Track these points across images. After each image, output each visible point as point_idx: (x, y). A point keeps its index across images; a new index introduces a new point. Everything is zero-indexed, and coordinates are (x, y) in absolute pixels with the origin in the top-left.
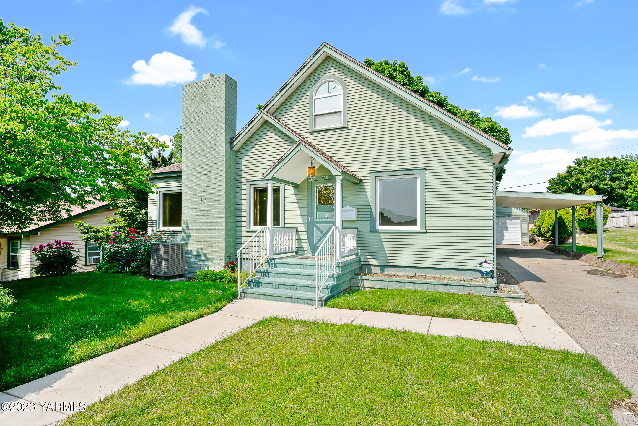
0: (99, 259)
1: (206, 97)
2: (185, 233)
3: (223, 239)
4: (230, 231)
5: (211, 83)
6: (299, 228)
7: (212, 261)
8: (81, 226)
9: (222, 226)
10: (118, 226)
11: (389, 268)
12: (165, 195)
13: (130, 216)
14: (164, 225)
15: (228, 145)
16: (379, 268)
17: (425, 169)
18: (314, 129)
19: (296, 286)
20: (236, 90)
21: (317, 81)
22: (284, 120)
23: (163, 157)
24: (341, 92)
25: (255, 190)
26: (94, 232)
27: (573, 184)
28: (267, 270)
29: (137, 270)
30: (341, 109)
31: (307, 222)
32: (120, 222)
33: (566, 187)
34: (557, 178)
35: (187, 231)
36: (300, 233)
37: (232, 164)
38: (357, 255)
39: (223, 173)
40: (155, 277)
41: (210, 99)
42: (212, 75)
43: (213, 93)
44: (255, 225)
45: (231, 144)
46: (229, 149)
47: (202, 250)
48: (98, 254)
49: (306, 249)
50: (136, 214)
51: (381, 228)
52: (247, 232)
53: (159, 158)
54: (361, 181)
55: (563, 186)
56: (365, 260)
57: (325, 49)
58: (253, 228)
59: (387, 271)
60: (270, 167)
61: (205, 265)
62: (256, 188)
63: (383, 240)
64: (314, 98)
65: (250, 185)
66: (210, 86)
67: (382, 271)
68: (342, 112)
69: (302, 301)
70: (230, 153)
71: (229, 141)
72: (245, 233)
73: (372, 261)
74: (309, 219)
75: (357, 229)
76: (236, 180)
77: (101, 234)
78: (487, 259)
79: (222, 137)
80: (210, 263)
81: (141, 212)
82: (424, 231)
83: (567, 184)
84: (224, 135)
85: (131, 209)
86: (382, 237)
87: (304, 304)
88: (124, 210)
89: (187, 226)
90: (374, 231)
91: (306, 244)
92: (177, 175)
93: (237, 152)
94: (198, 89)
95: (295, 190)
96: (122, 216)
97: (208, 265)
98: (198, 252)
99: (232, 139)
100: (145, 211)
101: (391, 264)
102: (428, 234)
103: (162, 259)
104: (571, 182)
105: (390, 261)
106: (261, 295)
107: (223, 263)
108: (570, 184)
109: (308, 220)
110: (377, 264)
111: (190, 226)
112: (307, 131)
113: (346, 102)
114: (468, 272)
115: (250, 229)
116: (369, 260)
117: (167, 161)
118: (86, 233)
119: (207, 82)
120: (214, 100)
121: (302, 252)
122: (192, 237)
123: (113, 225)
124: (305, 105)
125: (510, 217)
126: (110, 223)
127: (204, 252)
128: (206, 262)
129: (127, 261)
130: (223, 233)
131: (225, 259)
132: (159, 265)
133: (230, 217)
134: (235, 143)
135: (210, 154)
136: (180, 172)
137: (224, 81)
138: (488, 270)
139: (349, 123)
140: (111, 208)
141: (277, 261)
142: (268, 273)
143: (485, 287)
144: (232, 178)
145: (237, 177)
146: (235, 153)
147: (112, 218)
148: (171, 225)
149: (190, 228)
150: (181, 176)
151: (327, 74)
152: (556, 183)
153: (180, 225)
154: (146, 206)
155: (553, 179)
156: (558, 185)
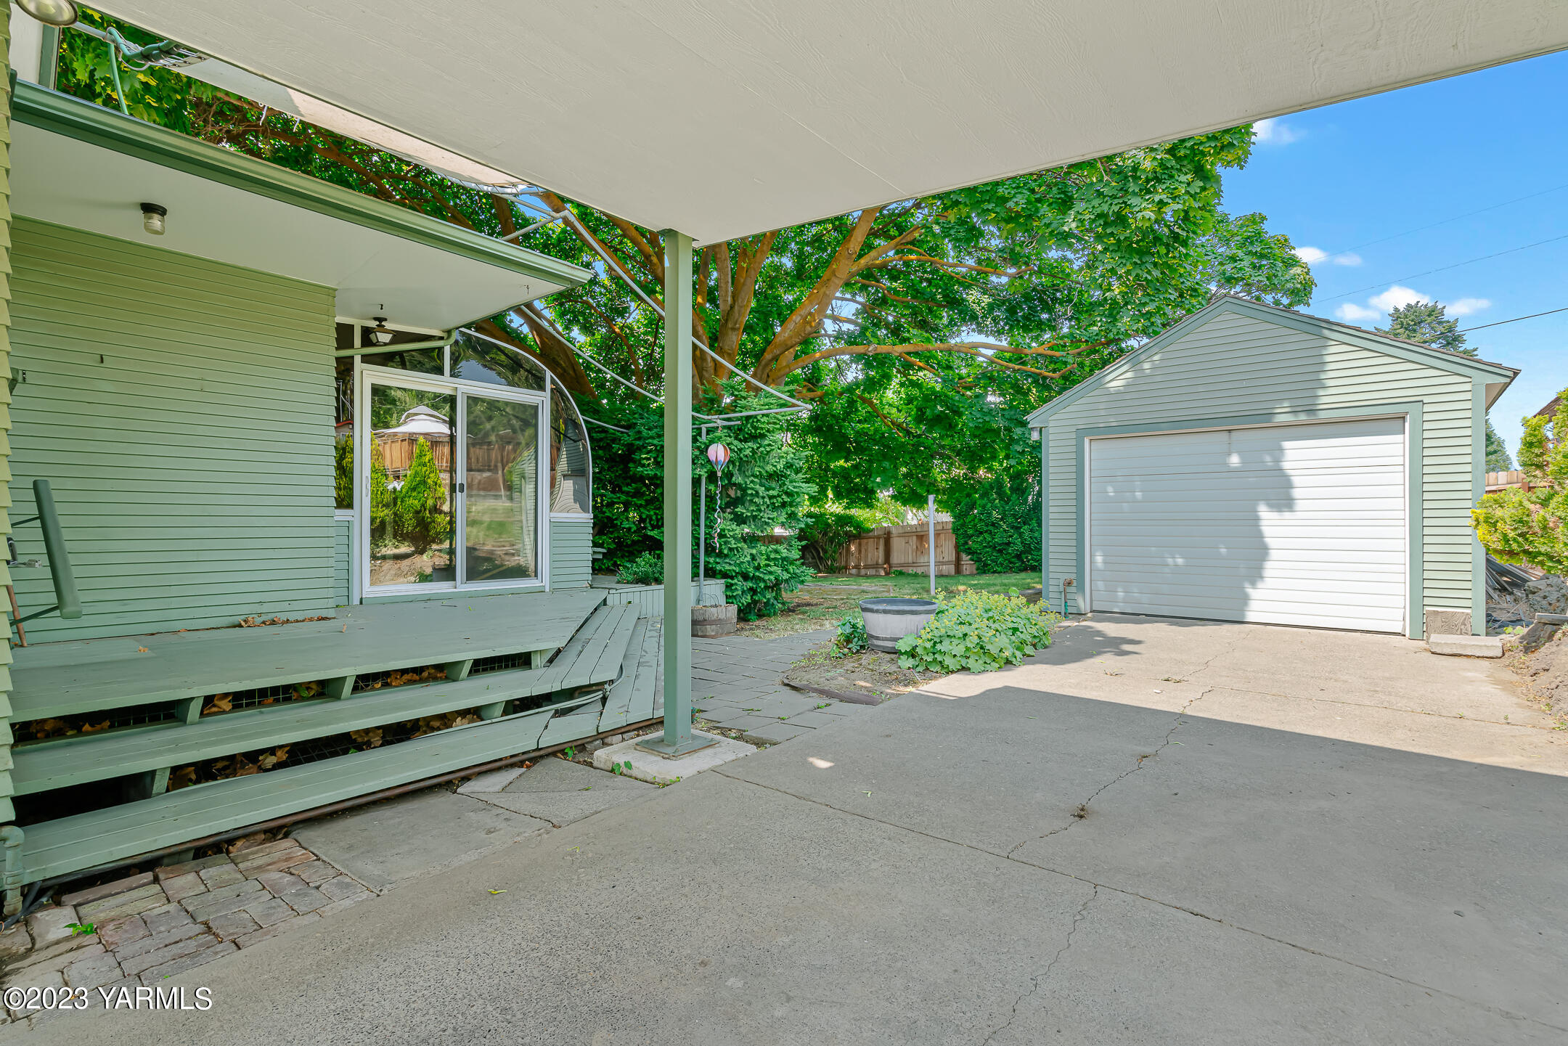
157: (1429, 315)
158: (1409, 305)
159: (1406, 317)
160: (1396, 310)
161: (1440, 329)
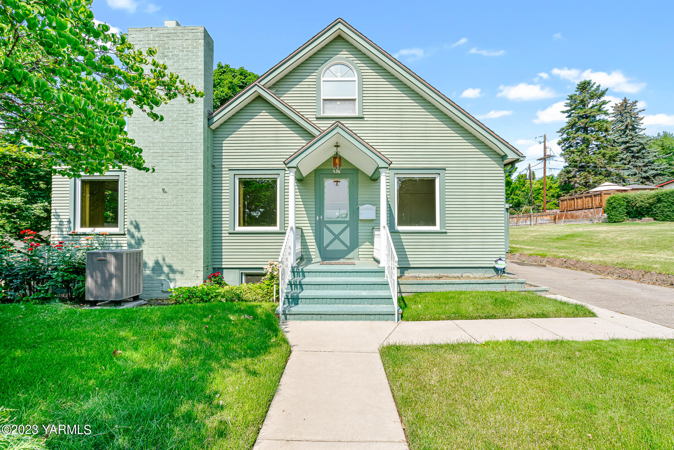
1: (172, 52)
2: (133, 236)
3: (201, 243)
4: (207, 234)
5: (180, 34)
6: (303, 228)
7: (182, 273)
9: (199, 227)
11: (410, 271)
12: (84, 183)
14: (83, 225)
15: (206, 120)
17: (445, 169)
18: (322, 115)
19: (352, 299)
20: (213, 51)
21: (327, 61)
24: (356, 78)
25: (240, 182)
28: (300, 282)
30: (356, 97)
31: (314, 222)
35: (136, 234)
36: (305, 234)
37: (209, 145)
39: (201, 156)
40: (93, 303)
41: (176, 55)
43: (183, 48)
44: (239, 225)
45: (209, 119)
46: (206, 125)
47: (164, 260)
49: (314, 253)
51: (400, 228)
52: (230, 233)
57: (340, 26)
58: (239, 229)
59: (407, 274)
60: (296, 151)
61: (169, 279)
62: (242, 179)
63: (403, 240)
64: (322, 79)
65: (235, 175)
66: (178, 38)
67: (402, 273)
68: (357, 101)
69: (372, 317)
70: (208, 131)
71: (208, 114)
72: (228, 235)
74: (318, 218)
76: (213, 167)
79: (199, 109)
80: (178, 276)
81: (34, 206)
82: (444, 231)
86: (402, 237)
87: (374, 320)
89: (137, 227)
90: (393, 231)
91: (314, 247)
93: (214, 131)
94: (157, 39)
95: (299, 184)
97: (175, 279)
98: (157, 263)
99: (211, 114)
100: (42, 204)
101: (412, 266)
102: (448, 234)
105: (411, 262)
106: (312, 314)
107: (201, 275)
109: (316, 219)
111: (141, 226)
112: (314, 116)
113: (361, 90)
114: (487, 269)
115: (234, 230)
119: (173, 31)
120: (186, 58)
121: (309, 257)
122: (146, 242)
124: (311, 86)
127: (168, 261)
128: (171, 276)
130: (201, 236)
131: (204, 270)
132: (105, 285)
133: (208, 214)
134: (215, 119)
135: (178, 129)
137: (202, 35)
139: (364, 113)
141: (305, 269)
142: (301, 285)
143: (517, 283)
144: (209, 164)
145: (214, 164)
146: (212, 132)
149: (144, 229)
151: (338, 56)
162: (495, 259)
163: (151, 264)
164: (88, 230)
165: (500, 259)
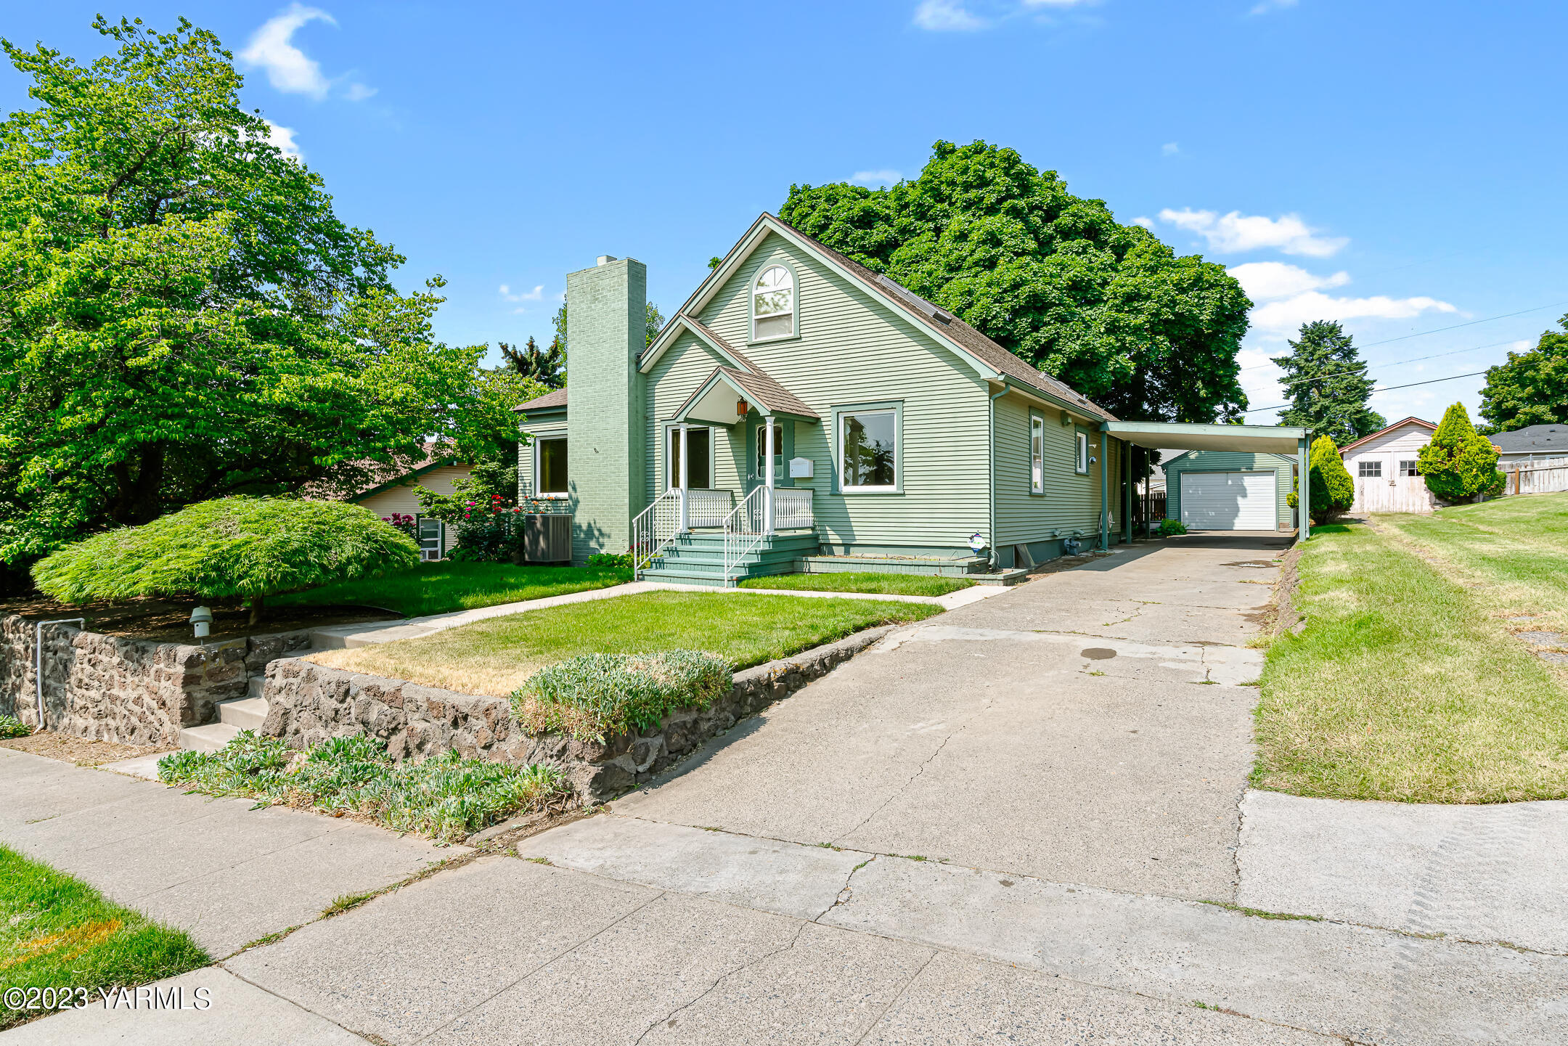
0: (437, 552)
1: (601, 294)
2: (572, 500)
3: (627, 509)
4: (637, 498)
5: (608, 272)
6: (734, 489)
7: (609, 537)
8: (421, 493)
9: (625, 490)
10: (474, 491)
11: (855, 549)
12: (543, 443)
13: (492, 477)
14: (543, 490)
15: (633, 366)
16: (842, 548)
17: (903, 401)
18: (754, 341)
21: (758, 267)
22: (713, 326)
23: (538, 353)
24: (792, 285)
25: (673, 434)
26: (438, 502)
27: (1549, 381)
28: (676, 548)
29: (506, 557)
30: (792, 311)
31: (745, 482)
32: (476, 486)
33: (1530, 390)
34: (1505, 367)
35: (575, 497)
36: (737, 498)
37: (639, 394)
38: (813, 529)
39: (626, 410)
40: (530, 563)
41: (605, 296)
42: (610, 259)
43: (610, 287)
45: (637, 364)
46: (633, 372)
47: (595, 522)
48: (435, 544)
50: (502, 474)
51: (846, 489)
52: (663, 498)
53: (532, 355)
54: (818, 419)
55: (1523, 386)
56: (825, 537)
58: (670, 492)
59: (853, 551)
60: (683, 403)
61: (599, 544)
62: (673, 430)
63: (848, 506)
64: (753, 293)
65: (667, 426)
66: (607, 276)
67: (847, 552)
68: (793, 315)
70: (636, 378)
71: (634, 359)
72: (660, 500)
73: (834, 538)
74: (748, 477)
75: (814, 490)
76: (647, 418)
77: (451, 506)
78: (981, 530)
79: (624, 355)
80: (605, 541)
81: (508, 469)
82: (902, 492)
83: (1533, 381)
84: (626, 352)
85: (493, 466)
86: (847, 502)
87: (713, 585)
88: (483, 467)
89: (574, 488)
90: (836, 493)
91: (745, 515)
92: (559, 412)
93: (647, 375)
94: (589, 282)
95: (729, 434)
96: (481, 477)
97: (603, 545)
98: (589, 525)
99: (639, 357)
100: (513, 468)
101: (857, 542)
102: (907, 497)
103: (539, 532)
104: (1543, 376)
105: (855, 537)
106: (667, 576)
107: (627, 544)
108: (1542, 380)
110: (840, 542)
111: (579, 488)
112: (744, 344)
113: (799, 301)
114: (957, 551)
115: (666, 494)
116: (830, 537)
117: (547, 362)
118: (429, 505)
119: (602, 270)
120: (612, 298)
121: (739, 527)
122: (581, 505)
123: (465, 492)
124: (743, 304)
125: (1251, 471)
126: (460, 489)
127: (599, 524)
128: (601, 540)
129: (490, 545)
130: (627, 501)
131: (630, 540)
132: (535, 542)
133: (637, 475)
134: (643, 363)
135: (607, 380)
136: (565, 407)
137: (625, 269)
138: (980, 547)
139: (802, 331)
140: (455, 463)
141: (691, 537)
142: (677, 551)
144: (640, 416)
145: (647, 415)
146: (644, 376)
147: (463, 481)
148: (552, 490)
149: (578, 490)
150: (566, 413)
151: (772, 257)
152: (1506, 380)
153: (566, 490)
154: (516, 461)
155: (1495, 369)
156: (1509, 386)
157: (1330, 332)
158: (1314, 323)
159: (1312, 333)
160: (1305, 326)
161: (1338, 344)
162: (970, 535)
163: (584, 527)
164: (546, 495)
165: (977, 535)
